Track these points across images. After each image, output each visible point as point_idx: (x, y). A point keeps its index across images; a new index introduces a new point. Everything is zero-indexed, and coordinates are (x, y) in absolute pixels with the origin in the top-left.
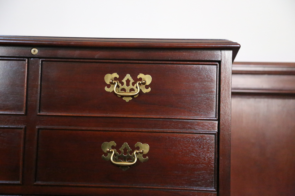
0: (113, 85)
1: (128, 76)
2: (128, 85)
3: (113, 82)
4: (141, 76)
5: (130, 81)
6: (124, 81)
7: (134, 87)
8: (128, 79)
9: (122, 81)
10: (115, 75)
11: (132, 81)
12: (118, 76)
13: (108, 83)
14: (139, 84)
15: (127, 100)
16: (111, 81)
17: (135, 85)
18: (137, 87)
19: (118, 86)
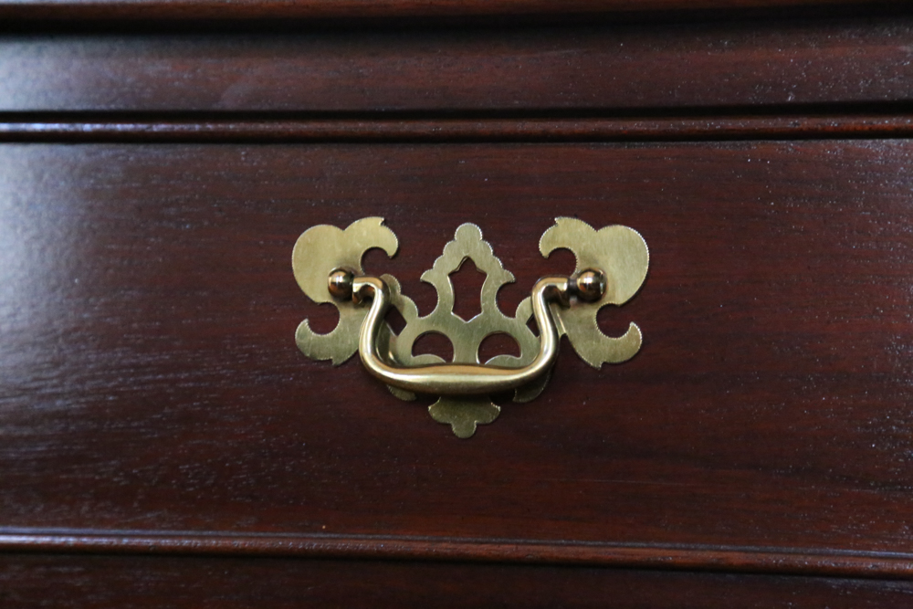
0: (357, 306)
1: (469, 241)
2: (467, 302)
3: (356, 287)
4: (566, 232)
5: (483, 275)
6: (439, 275)
7: (517, 324)
8: (467, 263)
9: (426, 276)
10: (373, 232)
11: (496, 274)
12: (389, 241)
13: (319, 295)
14: (552, 298)
15: (464, 424)
16: (340, 279)
17: (523, 306)
18: (533, 324)
19: (391, 318)
